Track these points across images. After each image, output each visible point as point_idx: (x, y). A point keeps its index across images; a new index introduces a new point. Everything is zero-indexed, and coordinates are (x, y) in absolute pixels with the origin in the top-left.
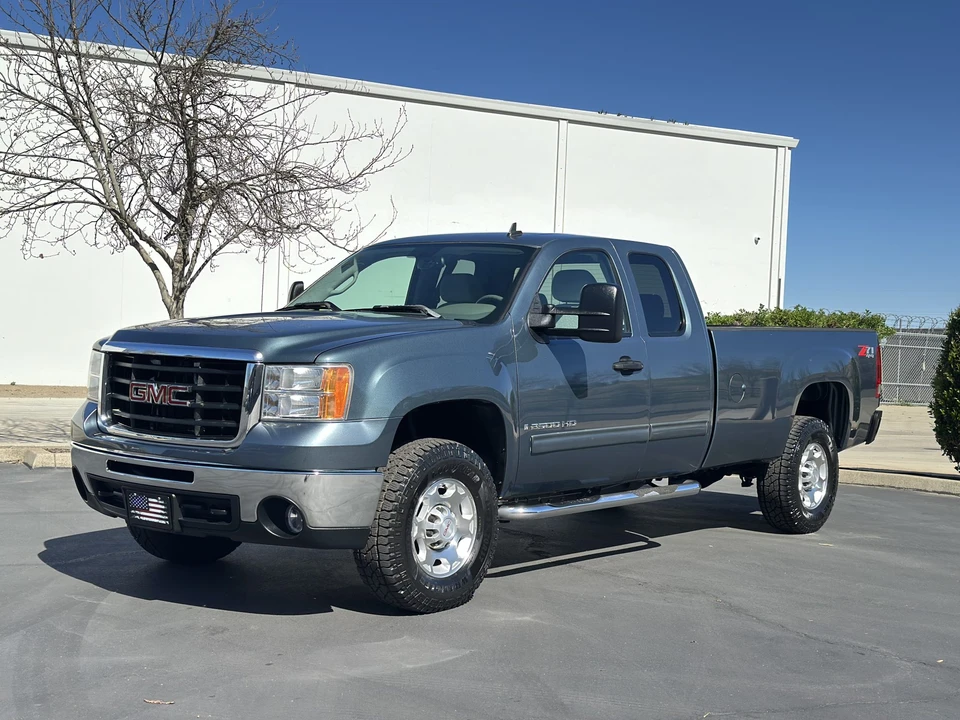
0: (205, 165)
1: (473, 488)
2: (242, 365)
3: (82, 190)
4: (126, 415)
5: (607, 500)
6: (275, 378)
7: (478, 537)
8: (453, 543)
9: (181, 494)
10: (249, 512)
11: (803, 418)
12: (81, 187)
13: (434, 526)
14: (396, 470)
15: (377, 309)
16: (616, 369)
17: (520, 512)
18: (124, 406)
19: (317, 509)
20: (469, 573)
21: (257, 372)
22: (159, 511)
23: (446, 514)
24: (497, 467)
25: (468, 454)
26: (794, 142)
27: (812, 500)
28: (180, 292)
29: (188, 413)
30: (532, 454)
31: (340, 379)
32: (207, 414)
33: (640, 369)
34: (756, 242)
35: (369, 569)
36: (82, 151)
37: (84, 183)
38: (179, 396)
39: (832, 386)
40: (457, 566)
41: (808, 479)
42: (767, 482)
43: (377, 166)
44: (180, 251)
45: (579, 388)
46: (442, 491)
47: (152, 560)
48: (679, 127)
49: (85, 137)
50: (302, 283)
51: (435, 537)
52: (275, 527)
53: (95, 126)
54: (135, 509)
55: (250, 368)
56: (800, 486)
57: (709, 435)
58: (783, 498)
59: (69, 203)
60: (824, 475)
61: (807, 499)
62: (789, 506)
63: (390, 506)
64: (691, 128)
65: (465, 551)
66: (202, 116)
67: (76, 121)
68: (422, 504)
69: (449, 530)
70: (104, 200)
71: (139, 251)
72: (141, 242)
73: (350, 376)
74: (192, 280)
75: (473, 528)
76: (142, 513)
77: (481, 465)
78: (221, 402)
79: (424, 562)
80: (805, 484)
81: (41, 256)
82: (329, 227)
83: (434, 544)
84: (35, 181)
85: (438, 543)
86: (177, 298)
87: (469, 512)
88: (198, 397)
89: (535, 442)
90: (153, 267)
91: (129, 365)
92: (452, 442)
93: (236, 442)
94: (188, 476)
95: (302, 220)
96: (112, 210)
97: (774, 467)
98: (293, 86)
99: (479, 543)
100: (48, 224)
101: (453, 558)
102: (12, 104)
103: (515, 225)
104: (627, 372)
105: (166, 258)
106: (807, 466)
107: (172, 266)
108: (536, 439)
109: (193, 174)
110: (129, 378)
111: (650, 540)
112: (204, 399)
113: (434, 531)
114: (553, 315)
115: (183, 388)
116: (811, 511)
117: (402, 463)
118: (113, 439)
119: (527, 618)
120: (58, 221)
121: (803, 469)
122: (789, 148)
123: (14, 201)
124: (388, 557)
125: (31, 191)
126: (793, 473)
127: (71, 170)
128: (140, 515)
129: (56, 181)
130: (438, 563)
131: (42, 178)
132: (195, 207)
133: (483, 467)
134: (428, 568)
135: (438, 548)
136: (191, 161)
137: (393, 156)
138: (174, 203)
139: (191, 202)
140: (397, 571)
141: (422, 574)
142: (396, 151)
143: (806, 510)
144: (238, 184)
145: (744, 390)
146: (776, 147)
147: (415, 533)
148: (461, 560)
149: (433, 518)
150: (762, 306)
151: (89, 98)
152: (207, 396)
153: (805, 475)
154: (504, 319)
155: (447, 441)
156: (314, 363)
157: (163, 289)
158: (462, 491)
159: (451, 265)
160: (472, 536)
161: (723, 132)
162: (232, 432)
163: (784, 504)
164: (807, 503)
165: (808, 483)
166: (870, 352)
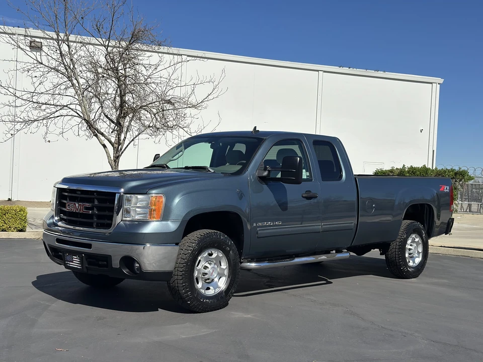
0: (128, 97)
1: (226, 254)
2: (114, 194)
3: (70, 110)
4: (65, 217)
5: (298, 260)
6: (129, 200)
7: (228, 277)
8: (216, 280)
9: (87, 254)
10: (116, 263)
11: (409, 221)
12: (70, 108)
13: (206, 271)
14: (187, 244)
15: (187, 168)
16: (303, 197)
17: (253, 265)
18: (64, 213)
19: (148, 263)
20: (224, 294)
21: (121, 198)
22: (77, 262)
23: (212, 266)
24: (239, 244)
25: (223, 237)
26: (441, 81)
27: (414, 262)
28: (117, 158)
29: (90, 217)
30: (258, 238)
31: (159, 201)
32: (99, 217)
33: (317, 197)
34: (421, 132)
35: (174, 291)
36: (71, 91)
37: (71, 106)
38: (87, 208)
39: (426, 206)
40: (218, 291)
41: (411, 251)
42: (389, 253)
43: (210, 97)
44: (117, 138)
45: (283, 206)
46: (211, 255)
47: (84, 285)
48: (380, 74)
49: (73, 85)
50: (159, 155)
51: (206, 276)
52: (128, 270)
53: (76, 79)
54: (67, 261)
55: (117, 196)
56: (407, 255)
57: (355, 229)
58: (397, 261)
59: (65, 116)
60: (420, 250)
61: (411, 261)
62: (400, 265)
63: (183, 261)
64: (387, 74)
65: (222, 284)
66: (127, 74)
67: (69, 78)
68: (200, 261)
69: (214, 273)
70: (81, 115)
71: (98, 138)
72: (98, 134)
73: (164, 199)
74: (122, 153)
75: (226, 272)
76: (70, 263)
77: (230, 242)
78: (105, 211)
79: (201, 288)
80: (410, 254)
81: (49, 141)
82: (188, 126)
83: (206, 280)
84: (48, 106)
85: (208, 279)
86: (115, 161)
87: (224, 265)
88: (95, 209)
89: (259, 232)
90: (104, 146)
91: (66, 194)
92: (216, 231)
93: (111, 230)
94: (89, 246)
95: (175, 124)
96: (85, 119)
97: (394, 246)
98: (186, 56)
99: (229, 280)
100: (55, 126)
101: (216, 286)
102: (38, 70)
103: (255, 127)
104: (309, 198)
105: (110, 142)
106: (411, 245)
107: (113, 145)
108: (259, 230)
109: (123, 102)
110: (66, 200)
111: (329, 280)
112: (98, 210)
113: (206, 274)
114: (269, 171)
115: (88, 205)
116: (412, 268)
117: (190, 241)
118: (60, 228)
119: (249, 316)
120: (60, 124)
121: (408, 247)
122: (439, 84)
123: (38, 115)
124: (182, 285)
125: (48, 111)
126: (403, 248)
127: (65, 101)
128: (69, 264)
129: (57, 106)
130: (208, 289)
131: (51, 105)
132: (124, 117)
133: (231, 243)
134: (203, 291)
135: (209, 282)
136: (122, 96)
137: (218, 93)
138: (114, 116)
139: (122, 115)
140: (186, 292)
141: (199, 293)
142: (219, 90)
143: (410, 267)
144: (145, 106)
145: (374, 207)
146: (432, 83)
147: (196, 274)
148: (220, 288)
149: (206, 268)
150: (404, 166)
151: (74, 66)
152: (99, 209)
153: (410, 249)
154: (245, 173)
155: (213, 231)
156: (146, 194)
157: (109, 156)
158: (221, 255)
159: (233, 146)
160: (226, 276)
161: (405, 76)
162: (109, 226)
163: (398, 264)
164: (411, 264)
165: (411, 254)
166: (447, 188)
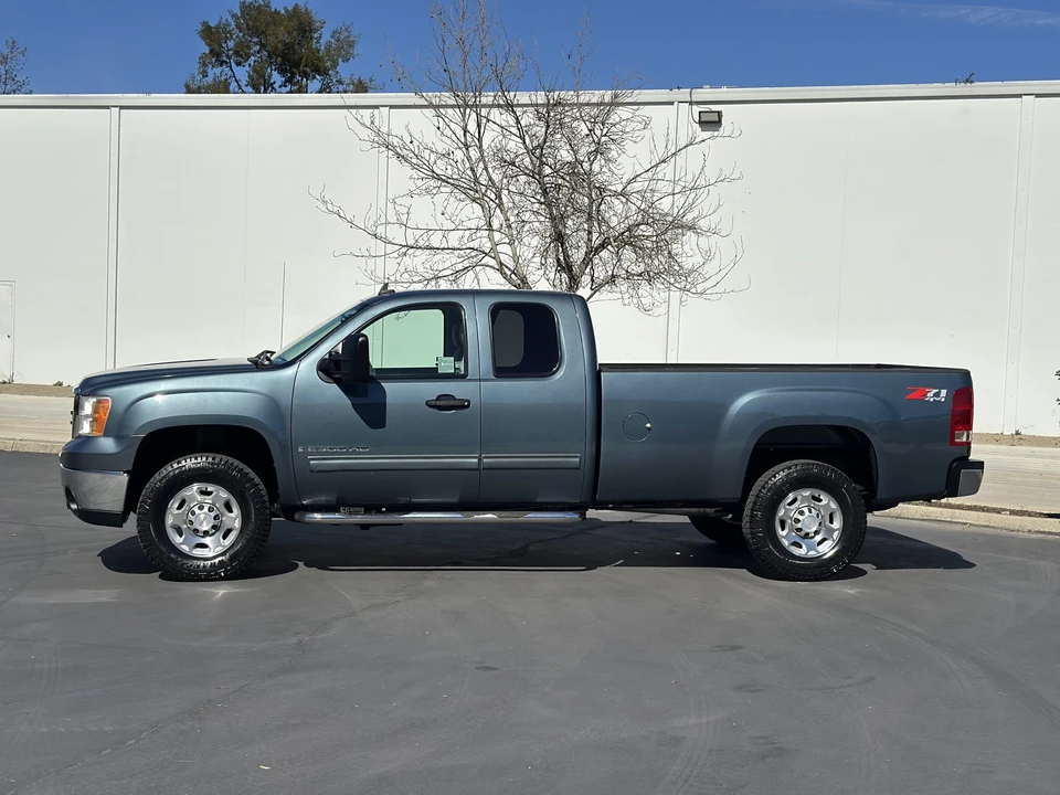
1: (236, 494)
7: (241, 531)
12: (484, 253)
16: (431, 406)
27: (810, 548)
30: (312, 472)
31: (103, 407)
33: (469, 406)
40: (220, 550)
46: (205, 493)
51: (193, 526)
56: (782, 532)
57: (587, 470)
59: (475, 266)
60: (837, 524)
61: (804, 546)
68: (184, 501)
73: (110, 405)
75: (237, 524)
79: (182, 544)
83: (195, 532)
89: (312, 462)
108: (313, 459)
113: (193, 522)
116: (806, 559)
130: (204, 546)
135: (199, 535)
141: (175, 551)
143: (795, 557)
145: (649, 429)
148: (223, 546)
149: (193, 512)
153: (797, 521)
158: (224, 495)
160: (237, 530)
164: (802, 552)
165: (800, 530)
166: (937, 395)
